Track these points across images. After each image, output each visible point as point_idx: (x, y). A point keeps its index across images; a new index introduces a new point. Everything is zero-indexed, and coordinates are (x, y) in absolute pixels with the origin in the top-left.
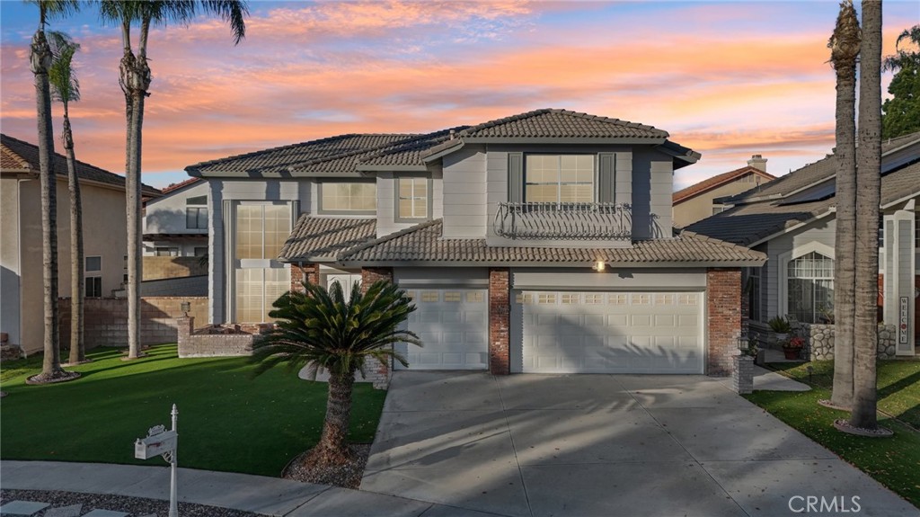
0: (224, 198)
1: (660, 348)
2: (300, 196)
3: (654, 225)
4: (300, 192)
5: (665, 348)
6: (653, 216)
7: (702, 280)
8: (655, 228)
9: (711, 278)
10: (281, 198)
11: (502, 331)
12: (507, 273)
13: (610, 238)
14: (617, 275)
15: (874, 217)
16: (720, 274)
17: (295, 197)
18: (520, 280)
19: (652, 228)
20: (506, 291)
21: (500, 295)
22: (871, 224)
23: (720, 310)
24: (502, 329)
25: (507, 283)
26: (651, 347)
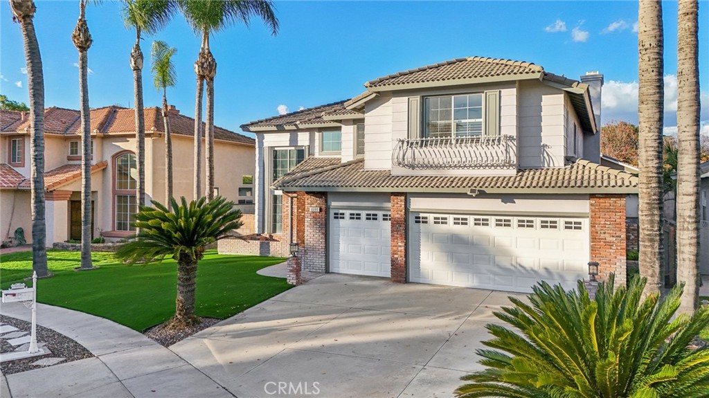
0: (265, 146)
1: (546, 269)
3: (545, 155)
4: (310, 139)
5: (554, 271)
6: (545, 146)
7: (584, 206)
8: (547, 158)
10: (300, 145)
11: (400, 246)
12: (403, 198)
13: (497, 167)
14: (500, 200)
15: (651, 134)
16: (602, 200)
17: (308, 143)
18: (417, 204)
19: (544, 157)
20: (403, 213)
21: (398, 216)
22: (648, 142)
23: (602, 236)
24: (400, 244)
25: (403, 206)
26: (536, 269)
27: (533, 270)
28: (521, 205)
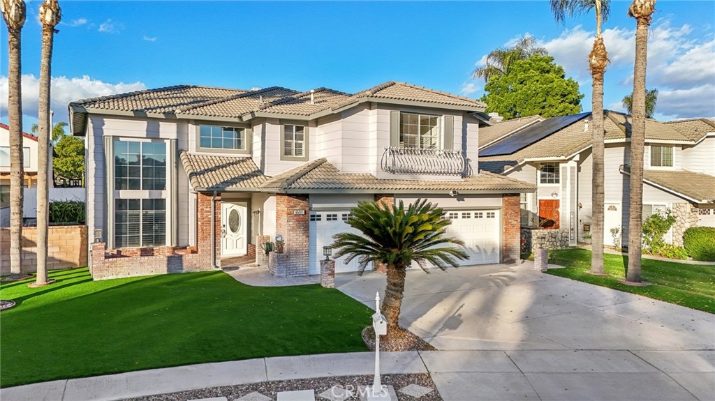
0: (105, 134)
1: (477, 246)
2: (178, 136)
3: (469, 166)
4: (179, 132)
5: (481, 248)
7: (498, 202)
8: (469, 168)
9: (506, 201)
10: (161, 137)
12: (393, 198)
13: (450, 174)
16: (510, 198)
17: (174, 136)
23: (510, 221)
26: (472, 247)
27: (470, 248)
28: (469, 202)
